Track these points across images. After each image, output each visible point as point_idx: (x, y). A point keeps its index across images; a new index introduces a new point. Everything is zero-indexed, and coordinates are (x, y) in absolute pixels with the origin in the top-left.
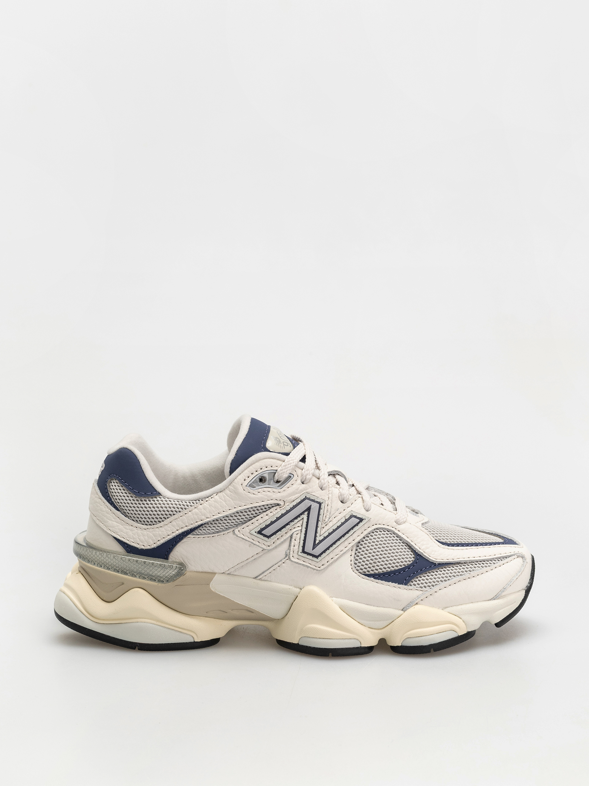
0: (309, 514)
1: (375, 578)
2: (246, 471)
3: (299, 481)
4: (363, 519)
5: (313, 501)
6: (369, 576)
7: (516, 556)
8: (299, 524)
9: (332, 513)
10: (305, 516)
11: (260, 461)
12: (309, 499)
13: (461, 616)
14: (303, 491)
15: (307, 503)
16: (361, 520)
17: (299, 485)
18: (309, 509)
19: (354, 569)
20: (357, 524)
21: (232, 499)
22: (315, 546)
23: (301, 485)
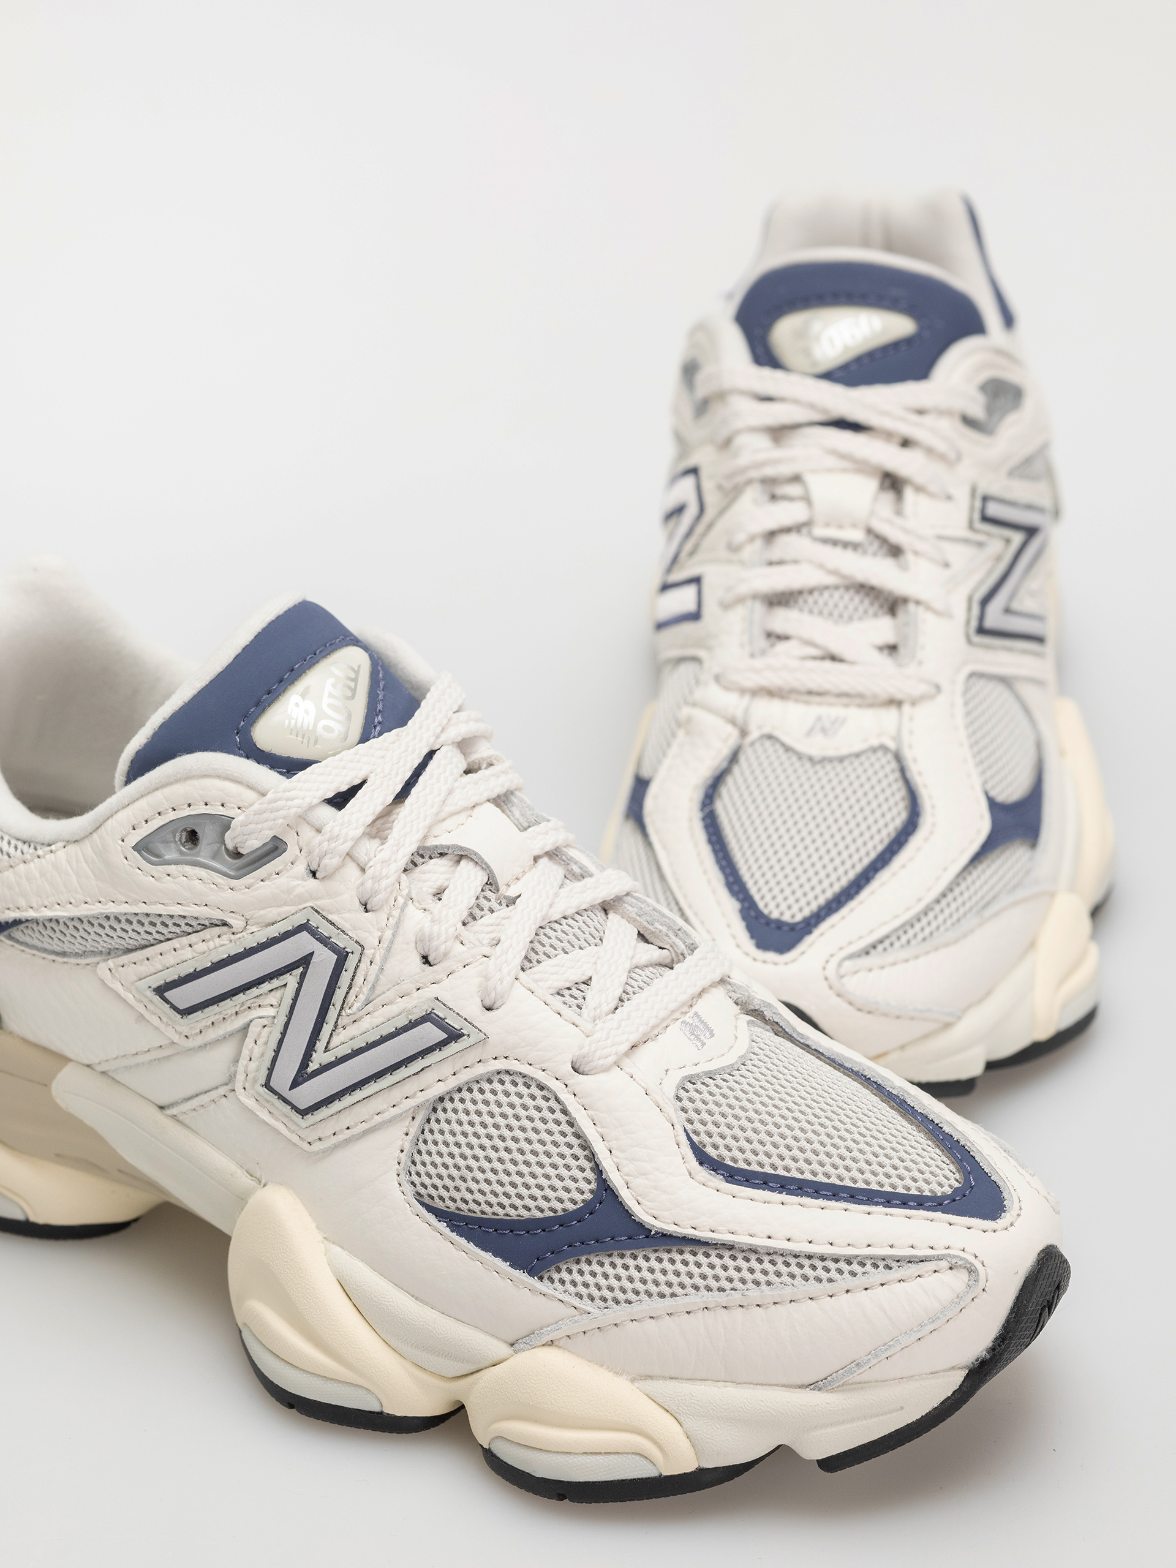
0: (303, 976)
1: (453, 1228)
2: (142, 803)
3: (301, 868)
4: (463, 1035)
5: (325, 941)
6: (439, 1214)
7: (944, 1264)
8: (273, 999)
9: (379, 989)
10: (291, 979)
11: (190, 782)
12: (314, 933)
13: (682, 1419)
14: (307, 901)
15: (303, 943)
16: (454, 1036)
17: (297, 878)
18: (305, 961)
19: (404, 1178)
20: (441, 1045)
21: (94, 874)
22: (302, 1077)
23: (303, 879)
